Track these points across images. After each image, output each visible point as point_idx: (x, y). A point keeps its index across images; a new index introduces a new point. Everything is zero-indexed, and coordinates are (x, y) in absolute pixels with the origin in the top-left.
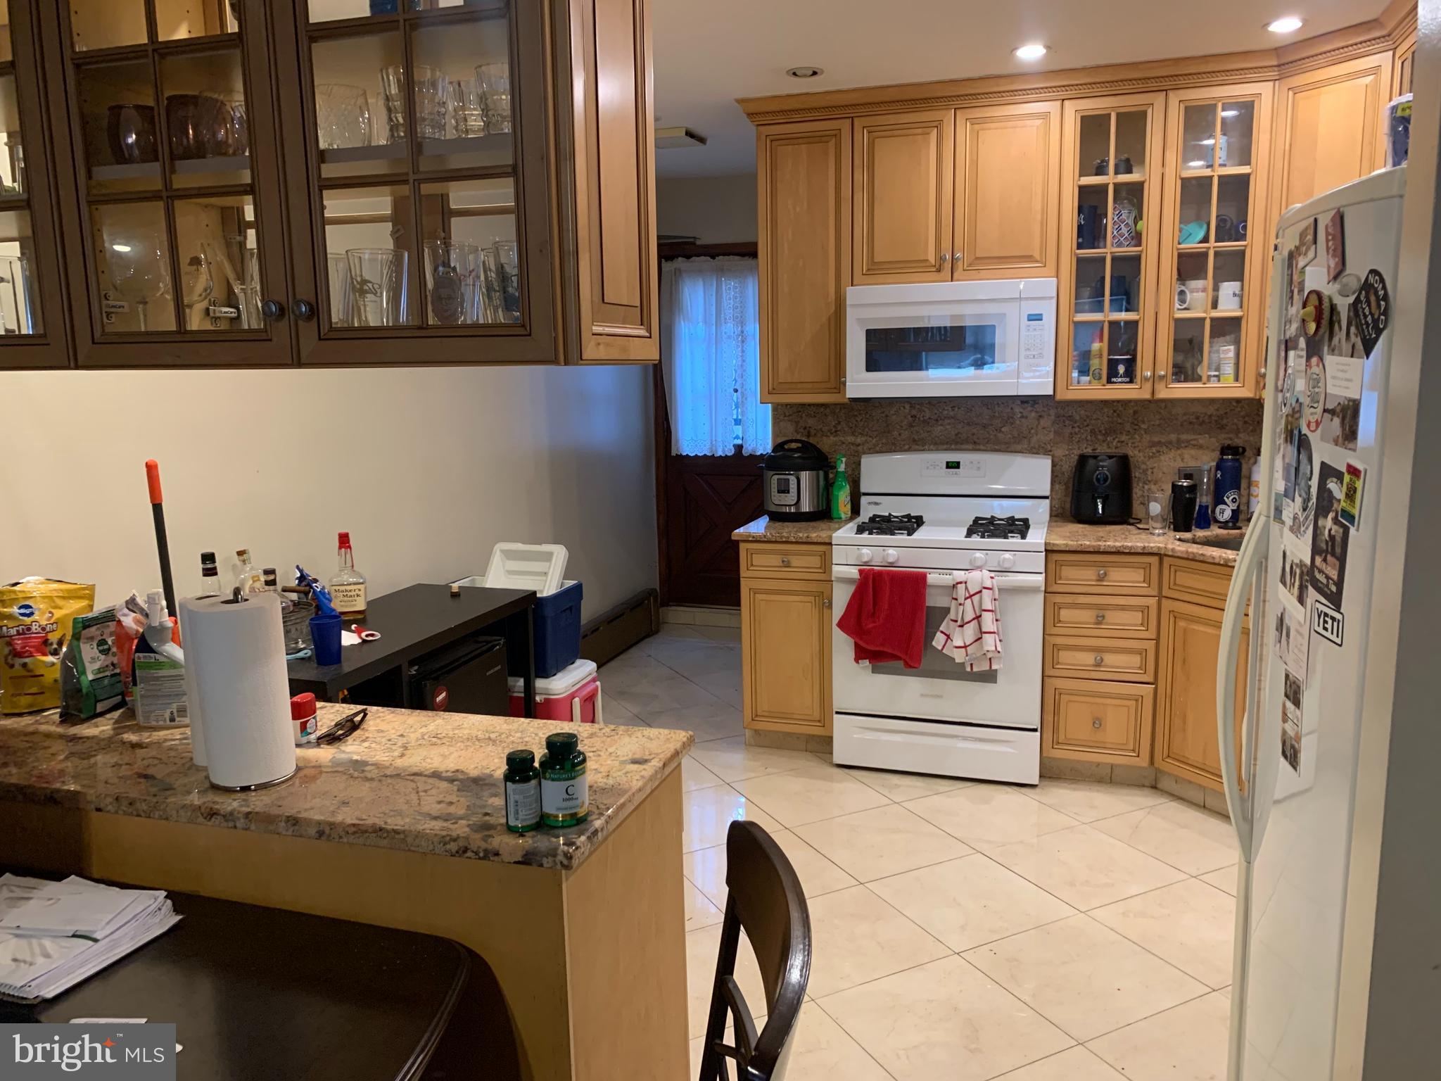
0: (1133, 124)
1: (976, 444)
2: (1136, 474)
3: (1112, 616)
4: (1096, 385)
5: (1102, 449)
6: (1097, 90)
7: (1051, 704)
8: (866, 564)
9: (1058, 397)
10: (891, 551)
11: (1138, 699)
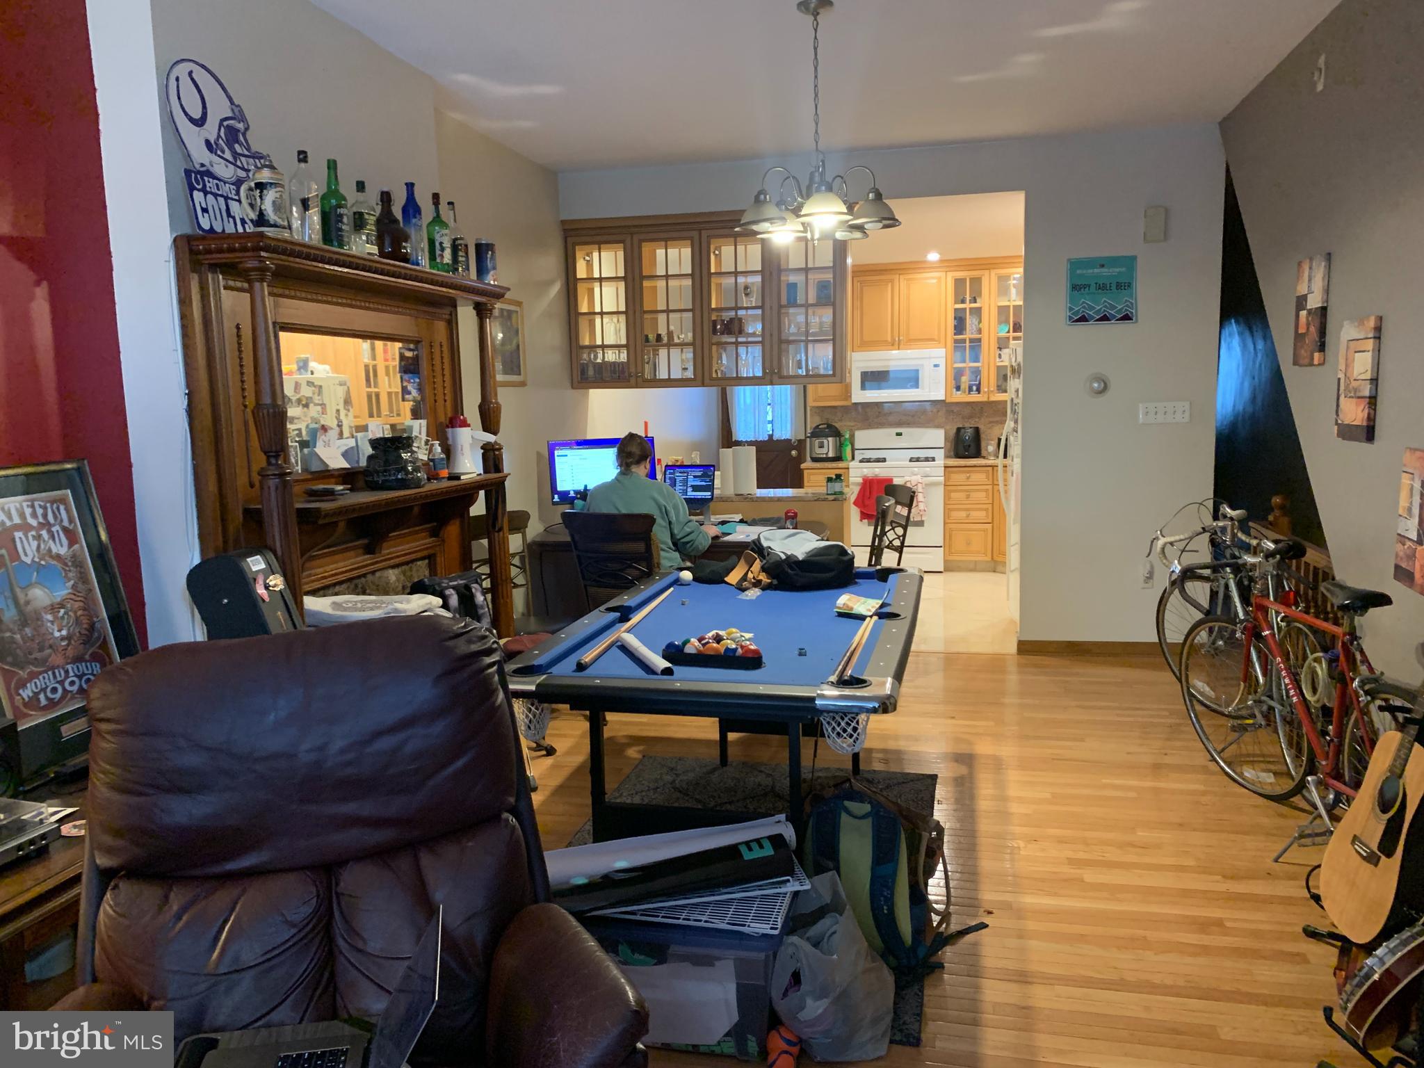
0: (976, 282)
1: (908, 424)
2: (983, 436)
3: (973, 495)
4: (964, 395)
5: (967, 425)
6: (962, 268)
7: (948, 535)
8: (865, 476)
9: (947, 401)
10: (877, 470)
11: (985, 531)
